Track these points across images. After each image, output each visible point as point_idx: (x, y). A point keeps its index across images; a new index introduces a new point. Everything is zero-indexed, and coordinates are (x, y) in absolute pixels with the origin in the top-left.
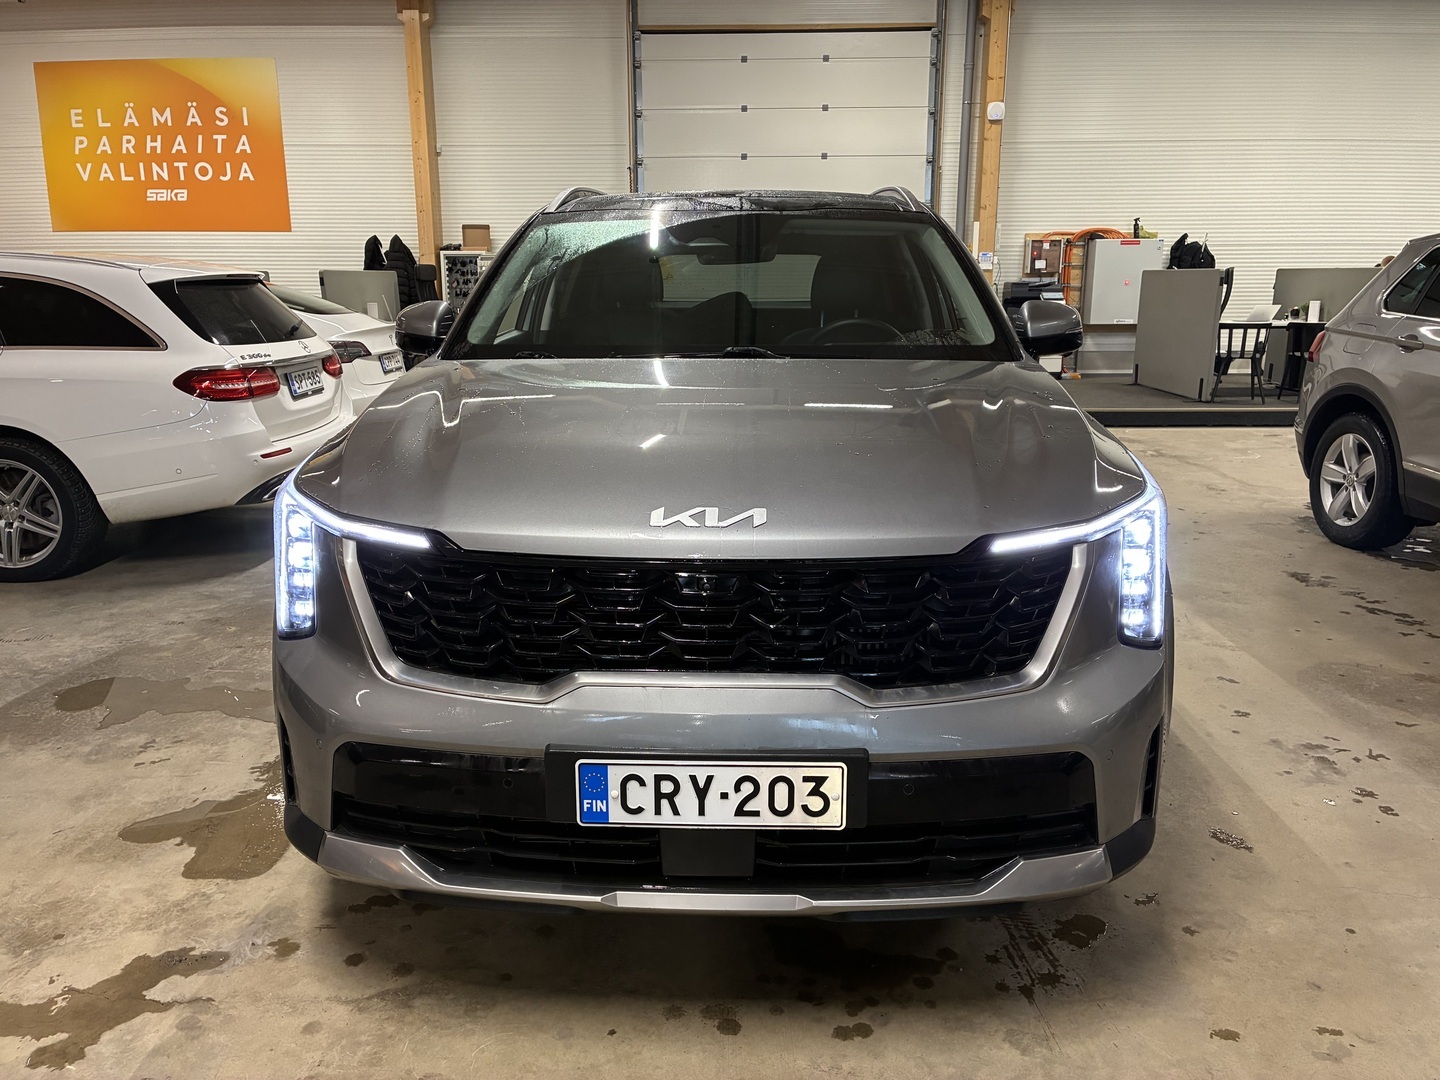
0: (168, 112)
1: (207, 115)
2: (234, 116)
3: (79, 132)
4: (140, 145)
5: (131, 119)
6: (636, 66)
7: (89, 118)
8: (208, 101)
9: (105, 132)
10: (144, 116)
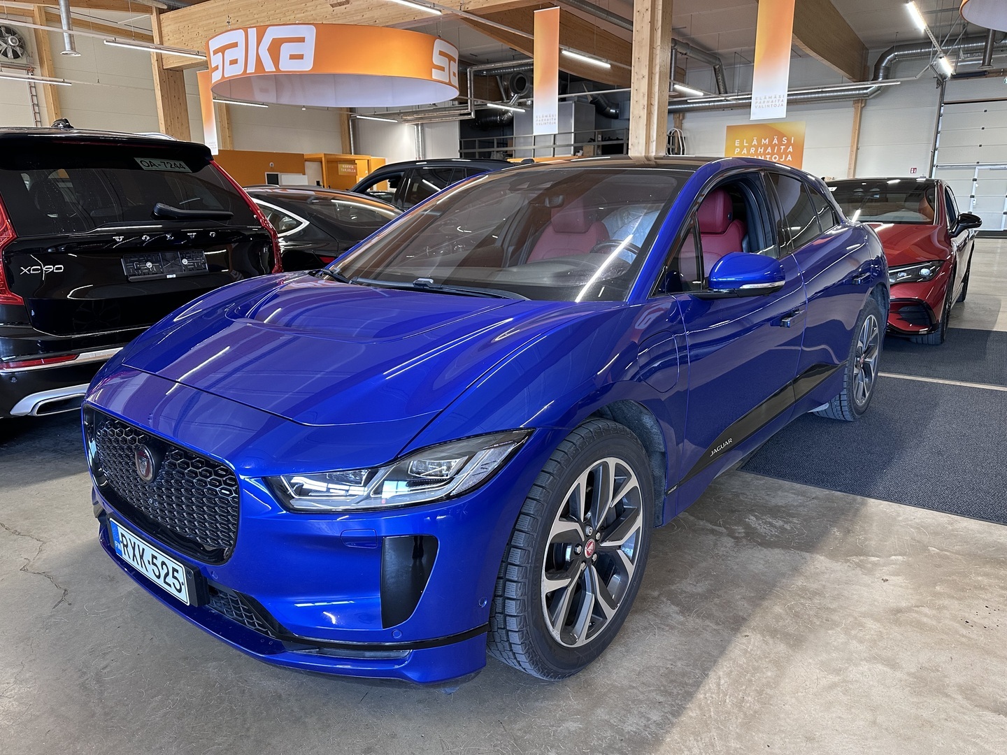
0: (767, 140)
1: (780, 140)
2: (789, 140)
3: (737, 147)
4: (757, 150)
5: (755, 142)
6: (940, 115)
7: (742, 143)
8: (781, 135)
9: (745, 147)
10: (759, 141)
